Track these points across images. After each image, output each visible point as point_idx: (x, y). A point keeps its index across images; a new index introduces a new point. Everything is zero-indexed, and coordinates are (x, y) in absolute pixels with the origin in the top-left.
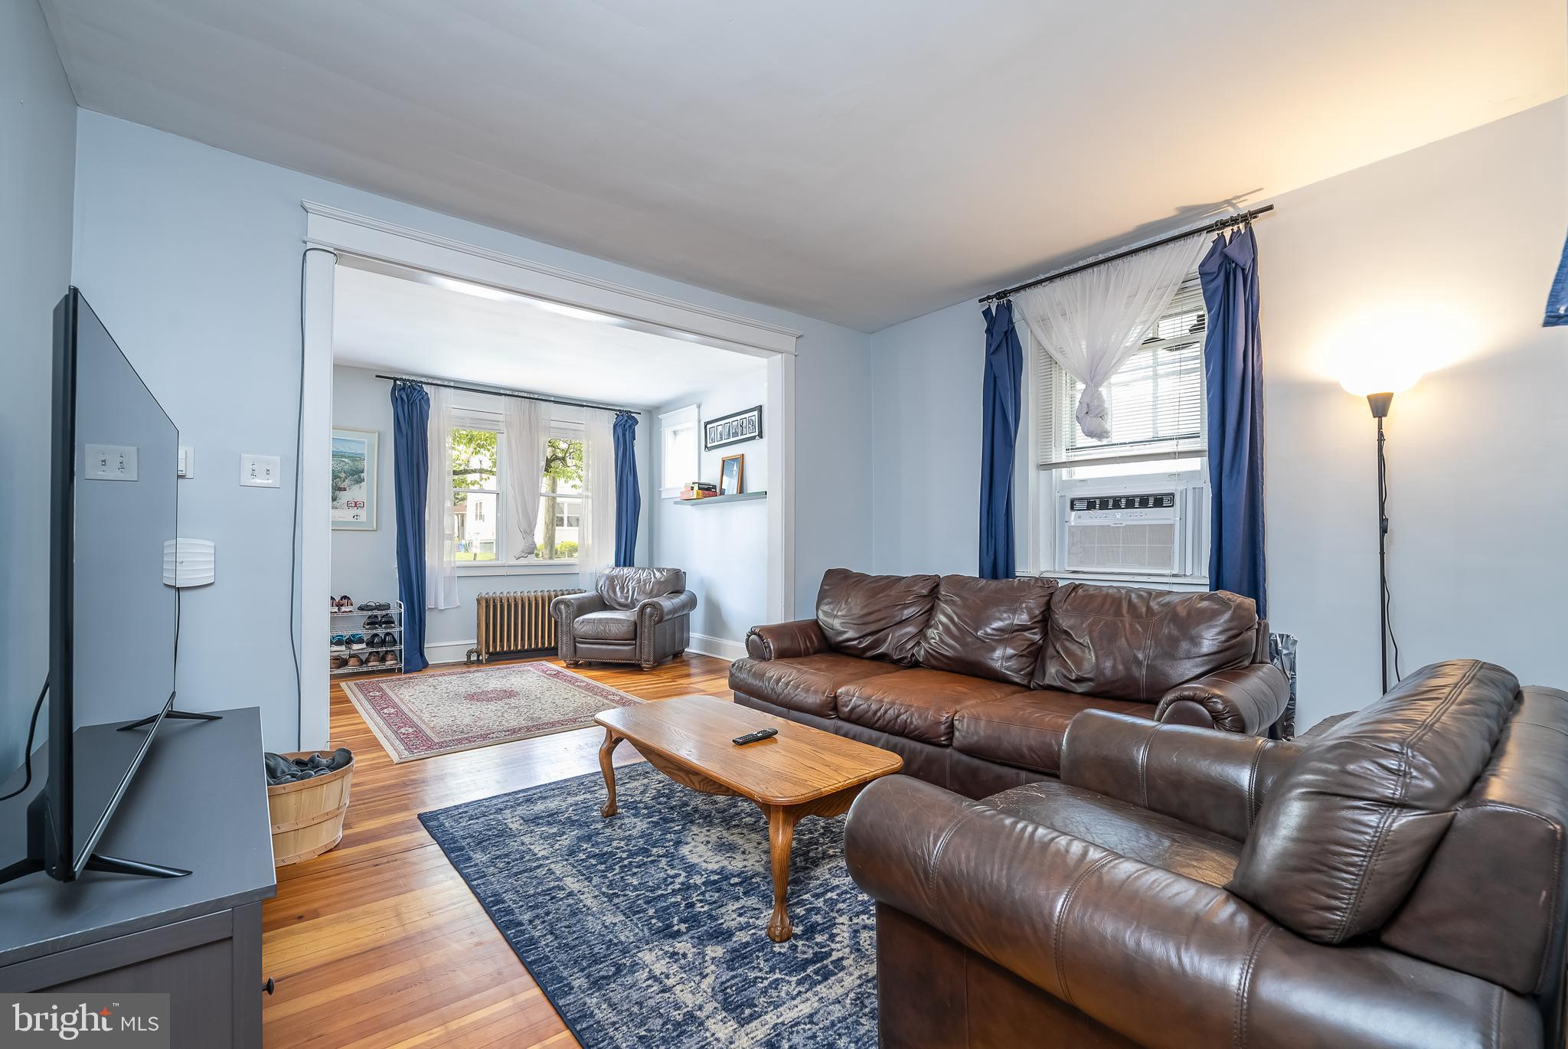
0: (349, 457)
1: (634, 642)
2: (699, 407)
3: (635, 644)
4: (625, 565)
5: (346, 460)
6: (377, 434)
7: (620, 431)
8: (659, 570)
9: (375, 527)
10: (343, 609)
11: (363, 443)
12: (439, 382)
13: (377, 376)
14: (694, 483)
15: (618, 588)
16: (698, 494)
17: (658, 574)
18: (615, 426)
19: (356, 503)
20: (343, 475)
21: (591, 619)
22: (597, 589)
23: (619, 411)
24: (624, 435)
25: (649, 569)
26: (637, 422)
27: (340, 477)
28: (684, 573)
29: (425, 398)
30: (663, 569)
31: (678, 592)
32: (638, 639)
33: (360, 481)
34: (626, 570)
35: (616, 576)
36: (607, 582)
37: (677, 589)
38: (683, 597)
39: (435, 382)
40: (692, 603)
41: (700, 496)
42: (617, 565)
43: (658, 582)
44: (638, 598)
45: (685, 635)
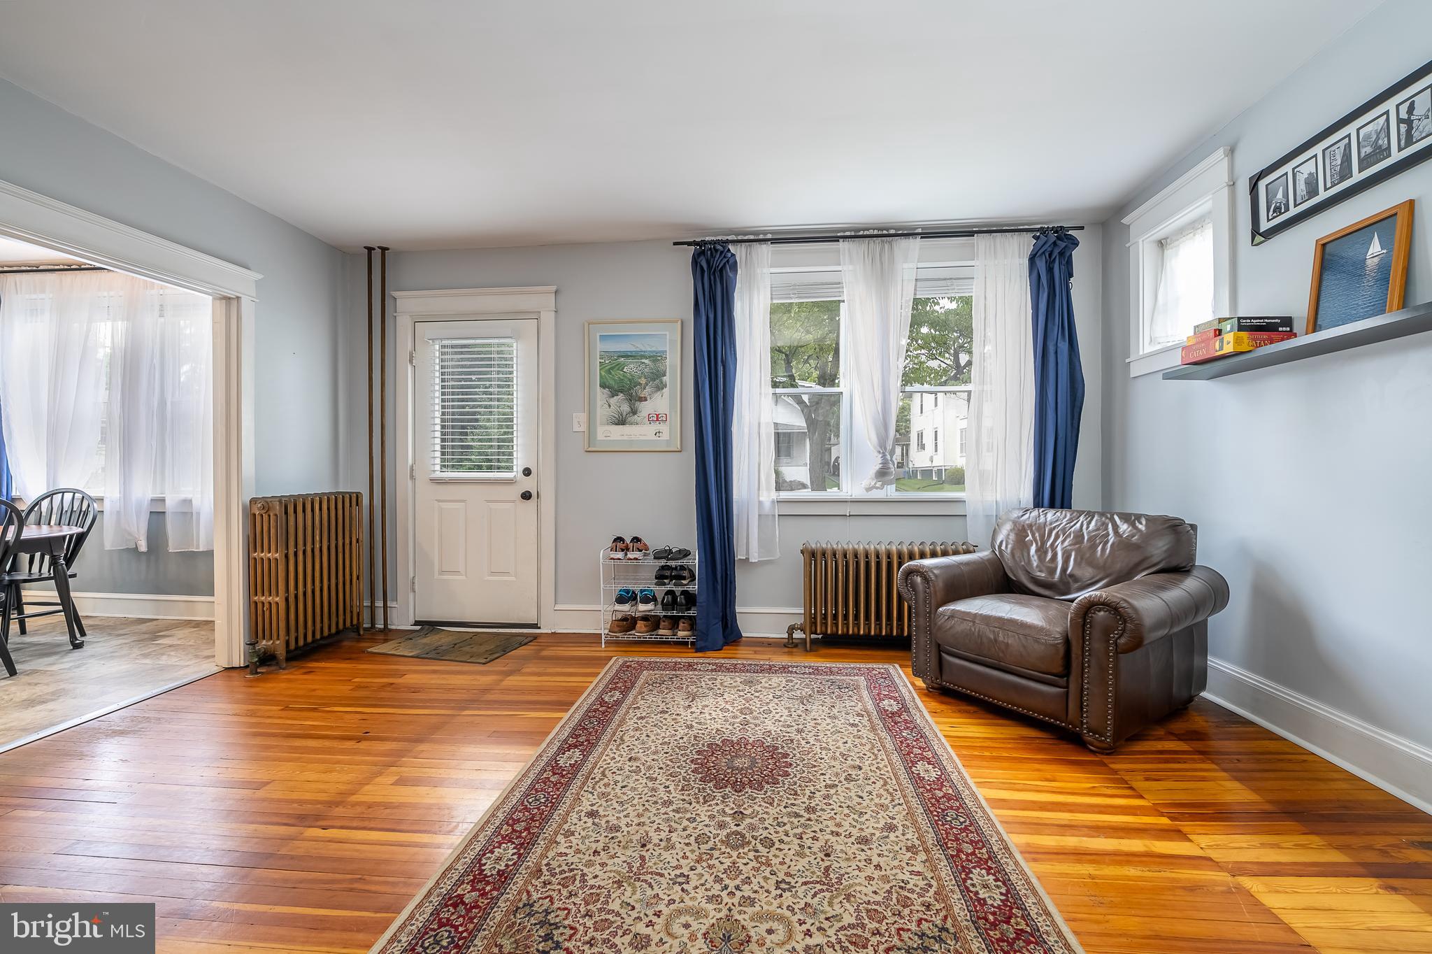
0: (650, 357)
1: (1063, 681)
2: (1232, 151)
3: (1067, 687)
4: (1052, 505)
5: (646, 361)
6: (679, 322)
7: (1041, 264)
8: (1126, 517)
9: (679, 447)
10: (631, 555)
11: (666, 335)
12: (752, 237)
13: (675, 244)
14: (1221, 320)
15: (1033, 549)
16: (1238, 341)
17: (1124, 527)
18: (1032, 259)
19: (657, 415)
20: (643, 381)
21: (968, 614)
22: (993, 546)
23: (1038, 230)
24: (1050, 270)
25: (1102, 514)
26: (1077, 244)
27: (640, 384)
28: (1194, 527)
29: (731, 261)
30: (1138, 517)
31: (1178, 568)
32: (1072, 678)
33: (660, 387)
34: (1051, 515)
35: (1030, 526)
36: (1012, 537)
37: (1174, 563)
38: (1191, 585)
39: (746, 238)
40: (1217, 594)
41: (1244, 348)
42: (1038, 503)
43: (1124, 545)
44: (1078, 573)
45: (1197, 661)
